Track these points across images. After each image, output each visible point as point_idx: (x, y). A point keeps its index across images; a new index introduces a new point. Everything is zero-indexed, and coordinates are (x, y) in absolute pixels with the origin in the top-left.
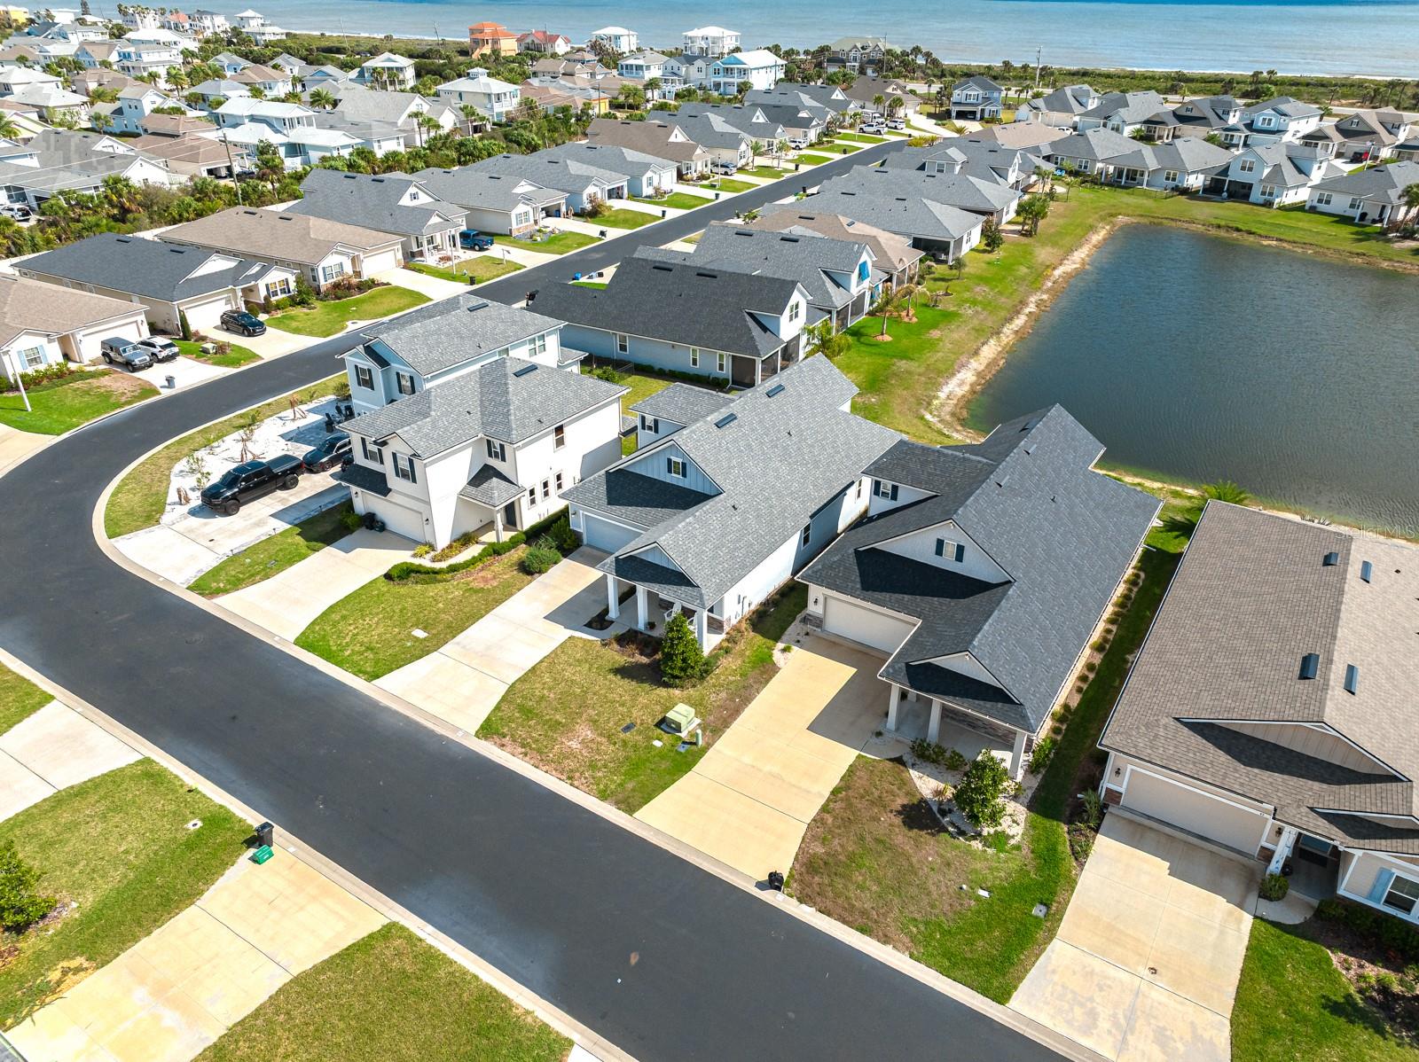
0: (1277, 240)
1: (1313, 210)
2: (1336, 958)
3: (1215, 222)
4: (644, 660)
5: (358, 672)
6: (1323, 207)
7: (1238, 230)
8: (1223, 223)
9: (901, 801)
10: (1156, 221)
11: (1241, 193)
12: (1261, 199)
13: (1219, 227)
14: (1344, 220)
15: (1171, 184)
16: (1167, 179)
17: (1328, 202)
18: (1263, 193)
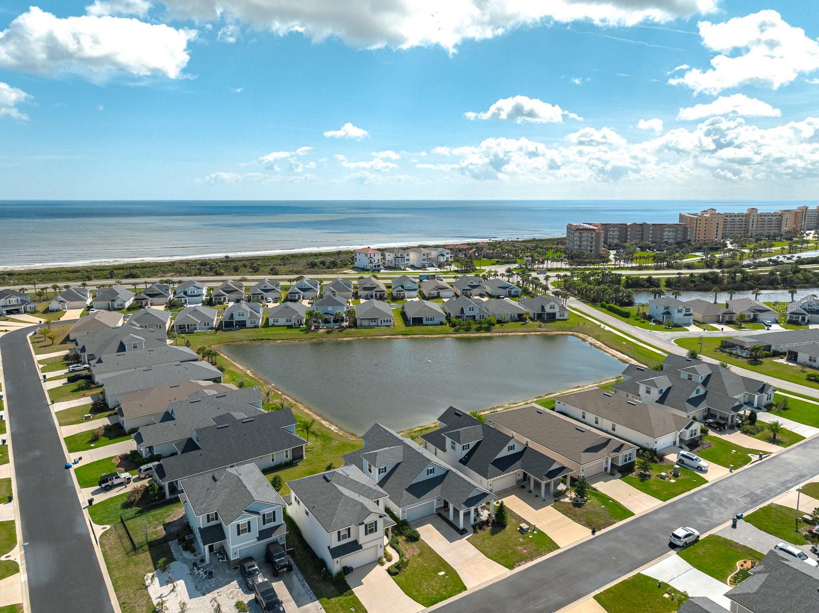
0: (281, 339)
1: (273, 326)
2: (630, 475)
3: (251, 338)
4: (490, 528)
5: (460, 592)
6: (276, 324)
7: (262, 339)
8: (255, 338)
9: (571, 506)
10: (227, 343)
11: (242, 325)
12: (253, 325)
13: (254, 340)
14: (290, 327)
15: (210, 326)
16: (205, 325)
17: (277, 322)
18: (251, 323)
